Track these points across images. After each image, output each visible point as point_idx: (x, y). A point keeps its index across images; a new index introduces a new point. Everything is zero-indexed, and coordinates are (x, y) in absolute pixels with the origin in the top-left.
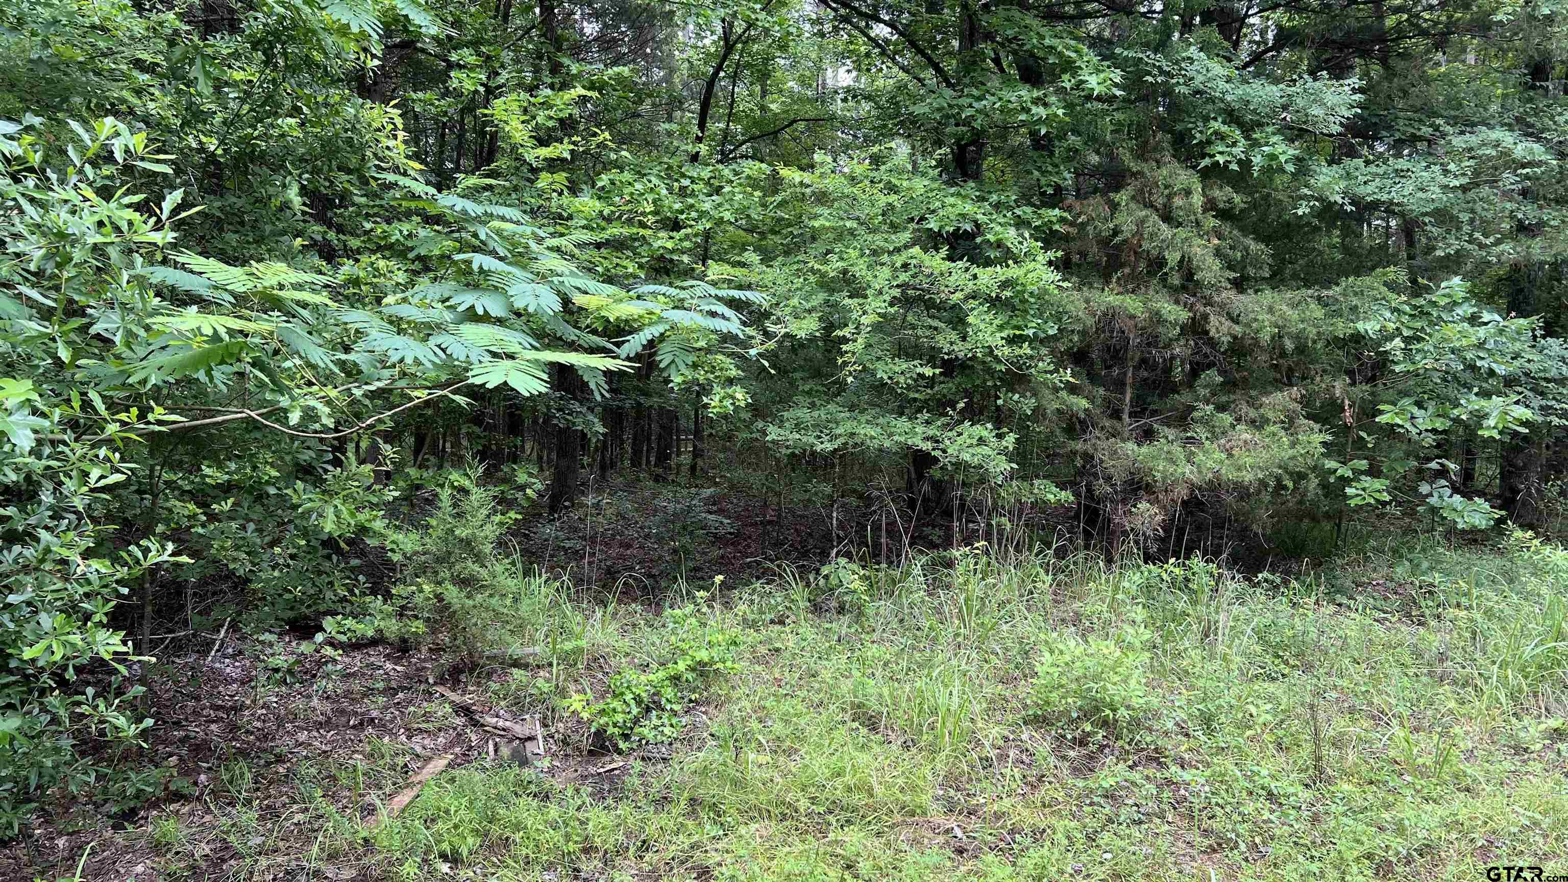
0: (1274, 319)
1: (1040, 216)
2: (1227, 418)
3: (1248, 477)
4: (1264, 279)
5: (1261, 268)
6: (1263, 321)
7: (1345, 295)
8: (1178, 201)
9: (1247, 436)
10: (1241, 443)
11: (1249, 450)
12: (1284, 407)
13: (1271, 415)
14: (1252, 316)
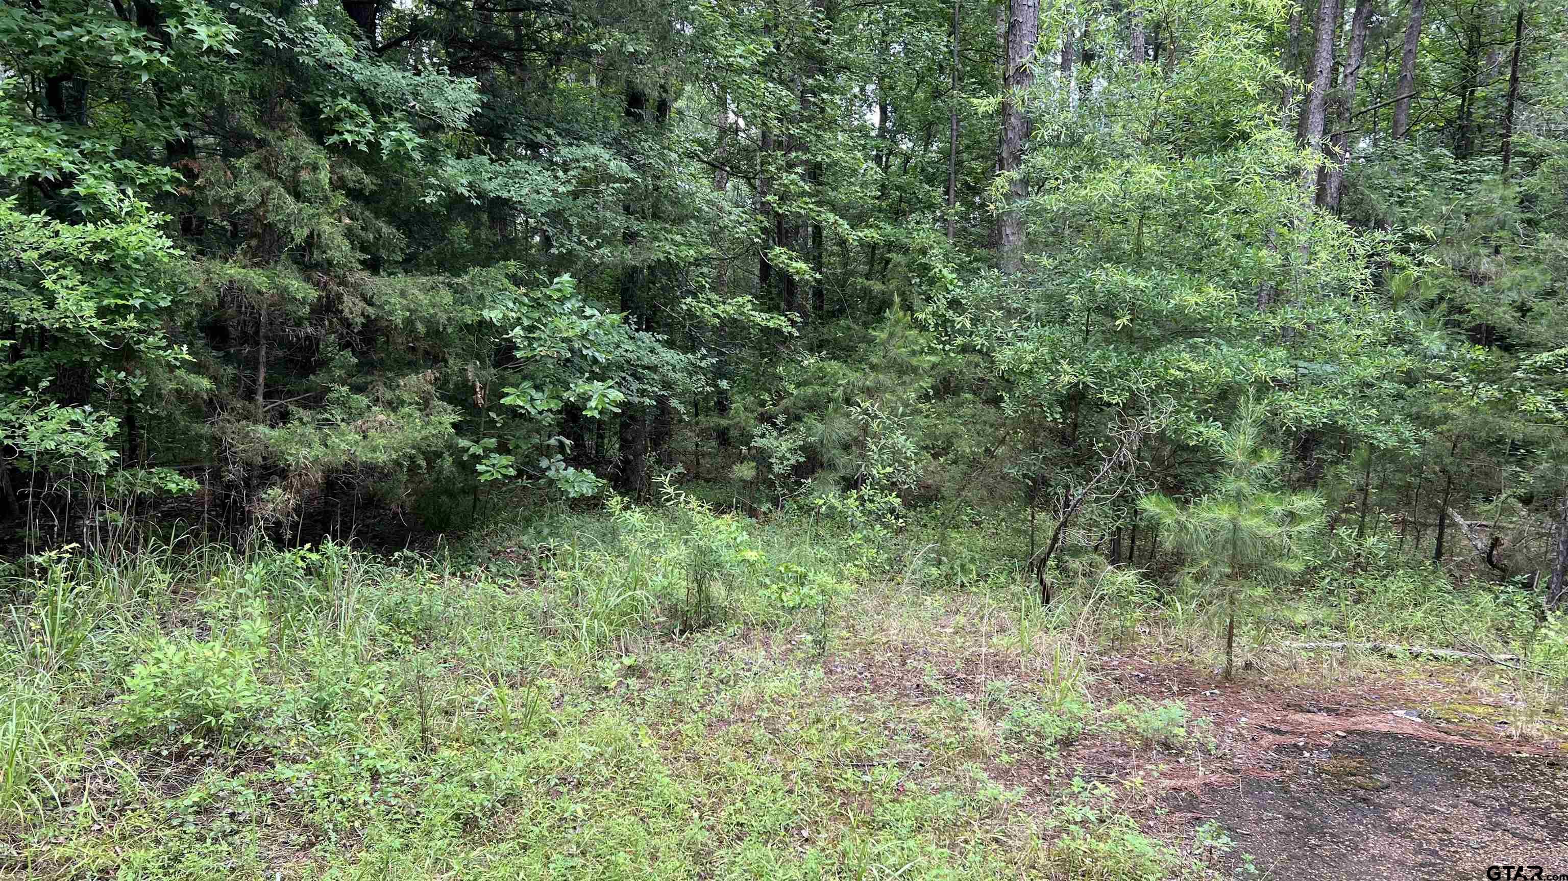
0: (405, 302)
1: (146, 173)
2: (362, 400)
3: (381, 458)
4: (396, 262)
5: (393, 251)
6: (395, 305)
7: (473, 284)
8: (304, 176)
9: (381, 417)
10: (377, 424)
11: (384, 431)
12: (419, 388)
13: (406, 397)
14: (384, 298)
